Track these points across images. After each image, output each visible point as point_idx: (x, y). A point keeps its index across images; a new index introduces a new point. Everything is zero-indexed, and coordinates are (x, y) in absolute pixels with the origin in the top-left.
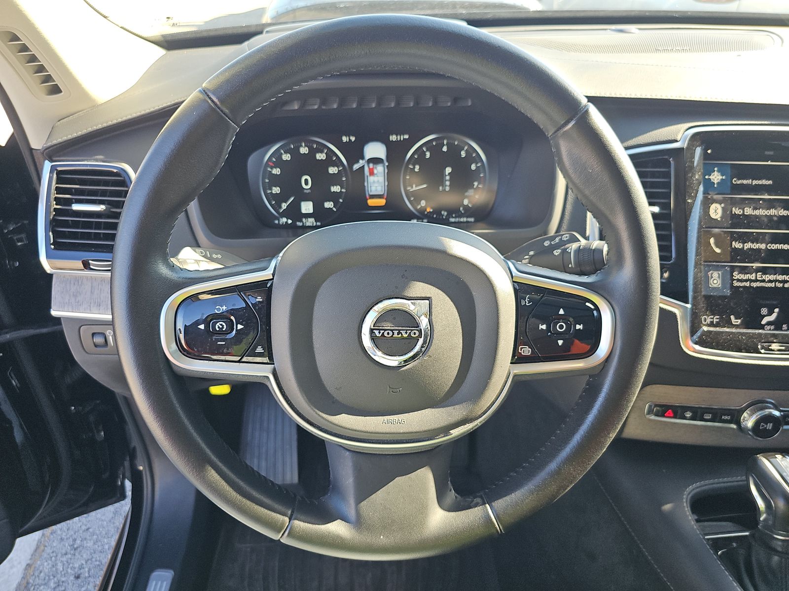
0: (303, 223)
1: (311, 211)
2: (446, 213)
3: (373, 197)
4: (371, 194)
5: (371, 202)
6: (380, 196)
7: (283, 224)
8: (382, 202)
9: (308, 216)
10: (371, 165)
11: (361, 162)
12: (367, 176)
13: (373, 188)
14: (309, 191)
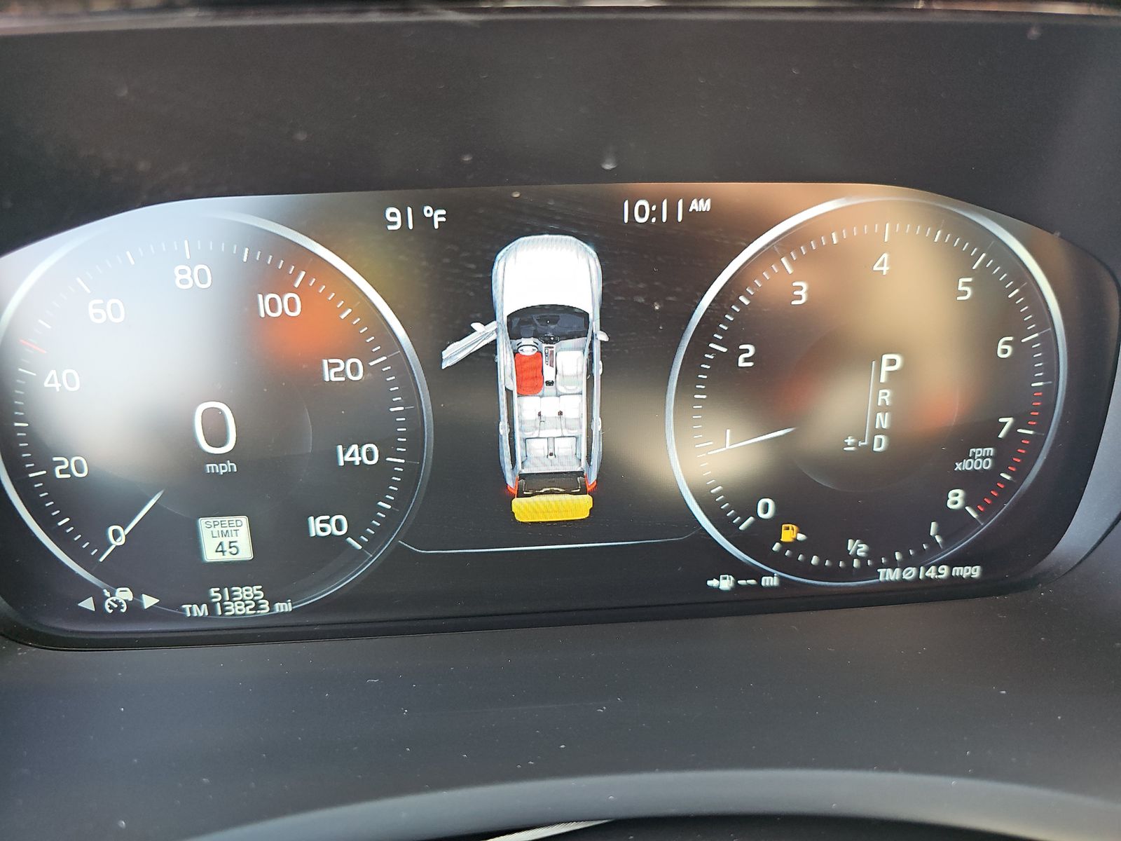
0: (211, 608)
1: (245, 552)
2: (862, 549)
3: (534, 484)
4: (524, 471)
5: (526, 509)
6: (568, 482)
7: (116, 611)
8: (578, 507)
9: (231, 574)
10: (528, 347)
11: (481, 334)
12: (509, 393)
13: (538, 448)
14: (229, 467)
